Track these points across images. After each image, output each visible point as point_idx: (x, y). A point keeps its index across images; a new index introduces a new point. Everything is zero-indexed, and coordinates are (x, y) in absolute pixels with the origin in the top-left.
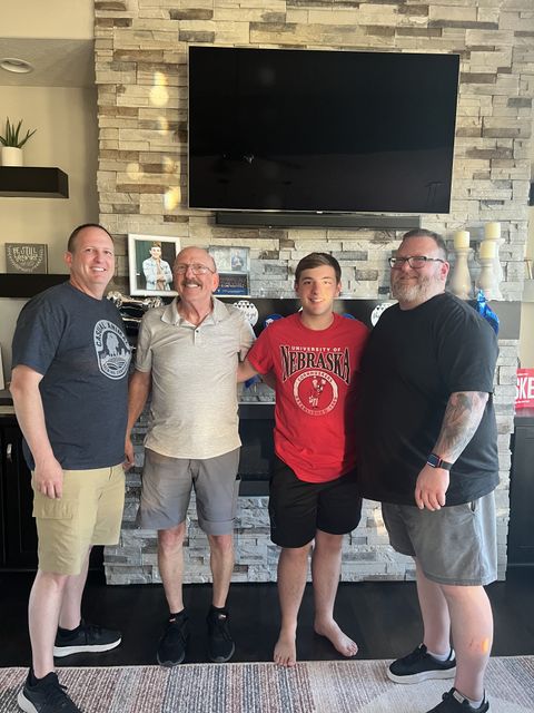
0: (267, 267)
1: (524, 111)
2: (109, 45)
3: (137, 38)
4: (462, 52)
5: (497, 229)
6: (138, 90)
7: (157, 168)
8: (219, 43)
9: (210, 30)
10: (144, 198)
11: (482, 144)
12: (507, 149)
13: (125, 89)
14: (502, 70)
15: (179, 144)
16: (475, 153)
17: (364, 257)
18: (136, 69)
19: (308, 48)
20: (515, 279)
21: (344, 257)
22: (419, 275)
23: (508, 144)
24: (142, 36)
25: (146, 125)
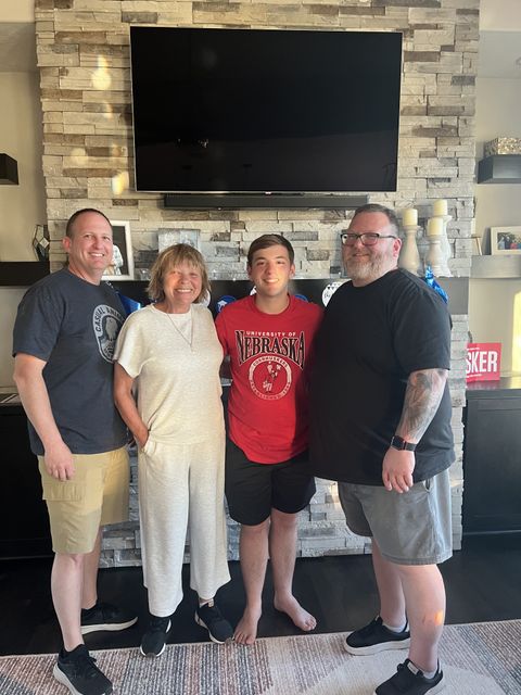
0: (219, 249)
1: (467, 89)
2: (49, 26)
3: (78, 20)
4: (406, 31)
5: (444, 206)
6: (81, 72)
7: (104, 152)
8: (162, 23)
9: (152, 10)
10: (91, 183)
11: (428, 122)
12: (451, 127)
13: (67, 72)
14: (445, 48)
15: (125, 127)
16: (420, 132)
17: (315, 237)
18: (79, 50)
19: (252, 28)
20: (463, 255)
21: (296, 237)
22: (372, 252)
23: (453, 121)
24: (83, 17)
25: (91, 107)
